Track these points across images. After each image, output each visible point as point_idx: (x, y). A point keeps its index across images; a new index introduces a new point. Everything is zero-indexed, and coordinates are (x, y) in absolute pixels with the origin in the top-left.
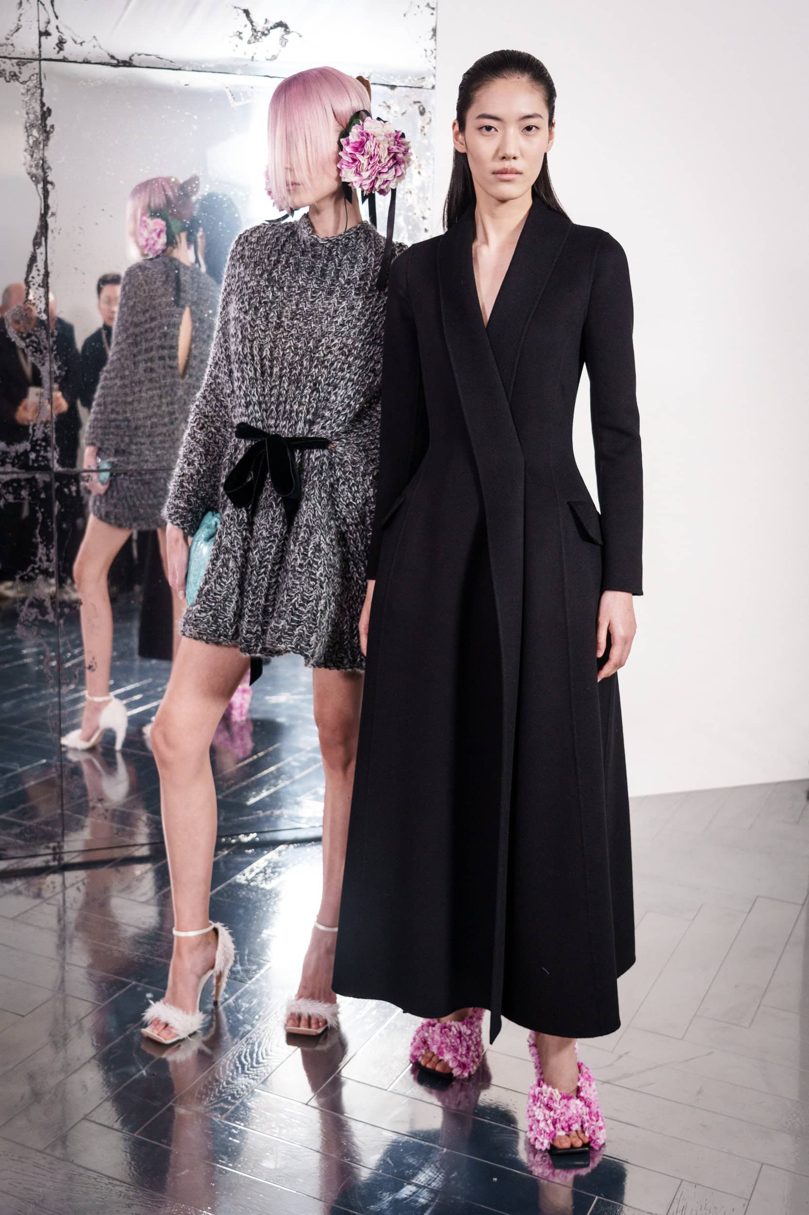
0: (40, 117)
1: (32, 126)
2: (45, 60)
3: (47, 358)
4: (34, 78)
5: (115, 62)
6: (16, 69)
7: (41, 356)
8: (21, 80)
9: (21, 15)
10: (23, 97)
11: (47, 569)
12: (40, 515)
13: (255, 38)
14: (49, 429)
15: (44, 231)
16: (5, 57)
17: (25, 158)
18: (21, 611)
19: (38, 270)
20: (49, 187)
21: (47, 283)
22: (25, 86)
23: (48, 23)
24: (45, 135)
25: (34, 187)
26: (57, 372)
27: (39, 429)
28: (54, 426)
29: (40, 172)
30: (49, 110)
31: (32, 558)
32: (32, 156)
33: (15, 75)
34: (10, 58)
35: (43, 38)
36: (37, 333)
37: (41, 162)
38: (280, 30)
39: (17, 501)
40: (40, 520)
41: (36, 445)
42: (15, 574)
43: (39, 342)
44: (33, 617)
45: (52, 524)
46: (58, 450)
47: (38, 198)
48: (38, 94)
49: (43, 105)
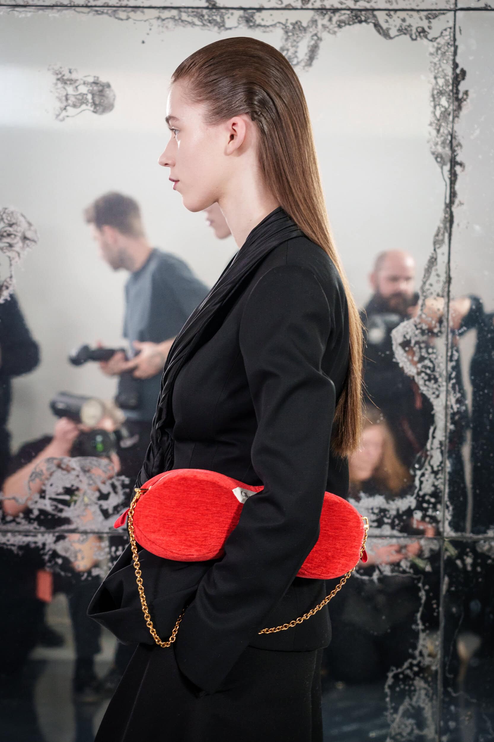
0: (451, 81)
1: (441, 93)
2: (462, 9)
3: (443, 389)
4: (447, 33)
6: (425, 24)
7: (435, 386)
8: (430, 37)
10: (431, 59)
11: (429, 667)
12: (422, 594)
14: (440, 481)
15: (448, 225)
16: (412, 10)
17: (430, 133)
18: (393, 721)
19: (438, 275)
20: (458, 169)
21: (449, 292)
22: (435, 44)
24: (456, 103)
25: (439, 170)
26: (456, 407)
27: (427, 481)
28: (447, 477)
29: (447, 150)
30: (463, 72)
31: (410, 651)
32: (438, 131)
33: (423, 31)
34: (418, 11)
36: (431, 356)
37: (449, 138)
39: (394, 574)
40: (423, 601)
41: (424, 501)
42: (388, 670)
43: (434, 367)
44: (408, 730)
45: (438, 607)
46: (451, 508)
47: (444, 183)
48: (450, 54)
49: (456, 65)
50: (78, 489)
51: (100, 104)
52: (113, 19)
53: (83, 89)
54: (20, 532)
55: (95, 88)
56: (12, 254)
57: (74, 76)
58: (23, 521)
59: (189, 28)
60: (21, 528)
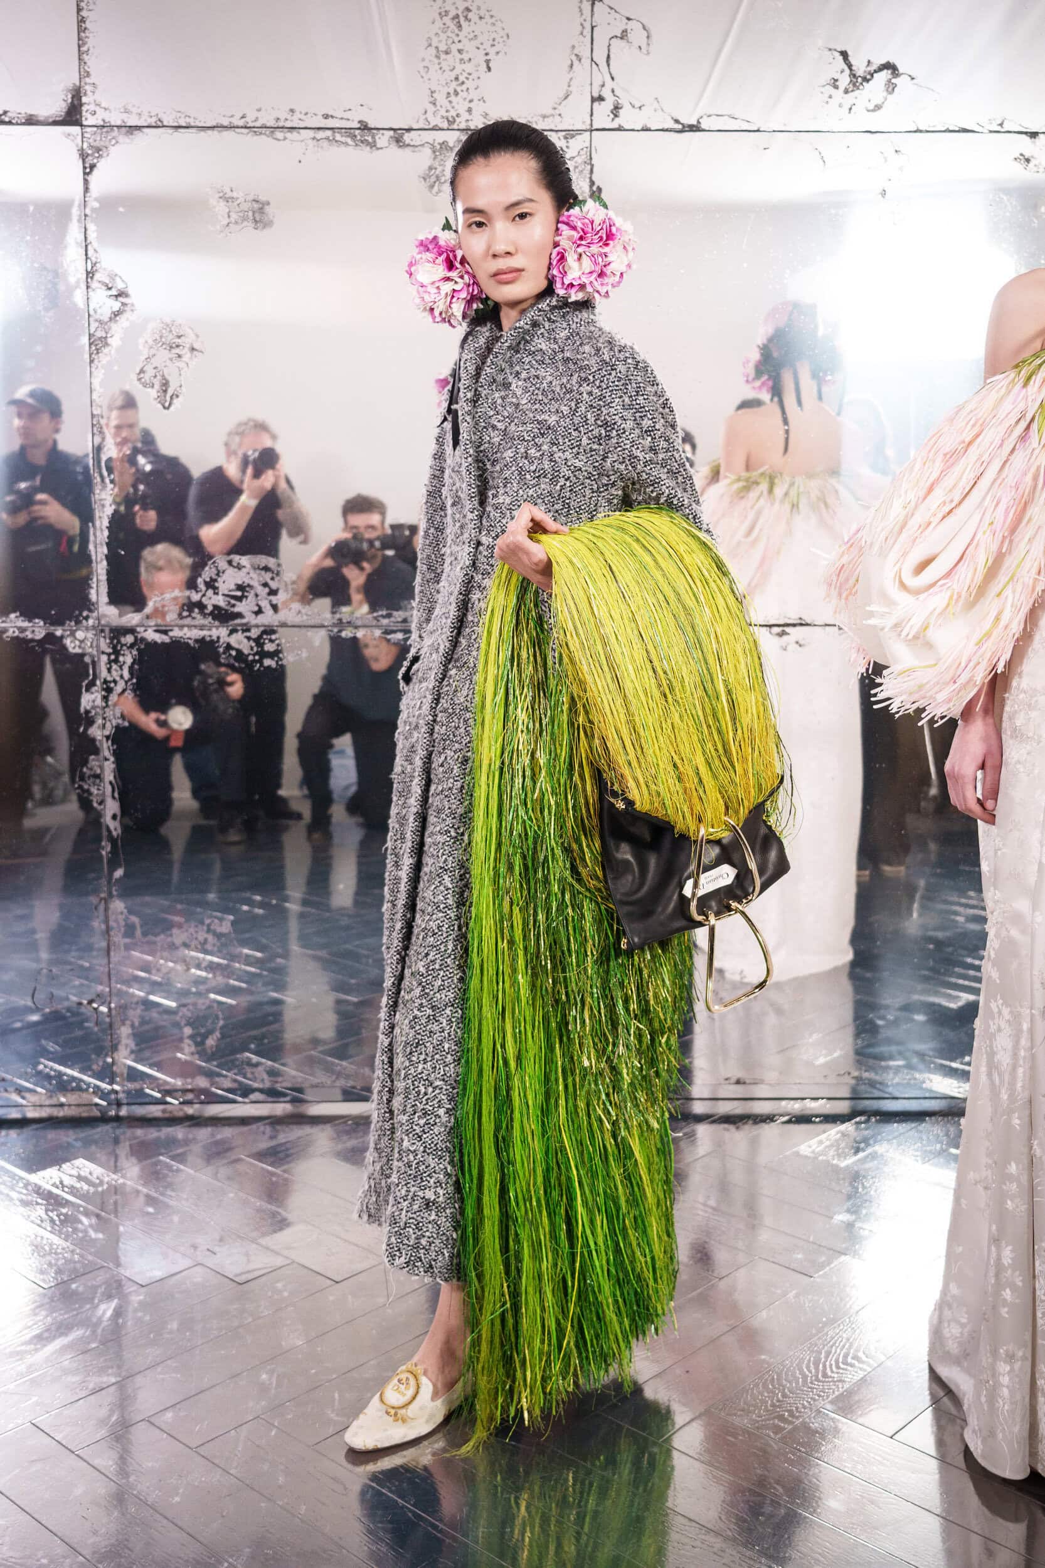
2: (597, 130)
4: (582, 153)
5: (680, 127)
9: (571, 79)
13: (854, 85)
23: (603, 86)
30: (600, 190)
34: (557, 131)
35: (596, 104)
38: (885, 74)
48: (587, 173)
49: (592, 183)
50: (249, 586)
51: (261, 221)
52: (270, 140)
53: (245, 206)
54: (195, 626)
55: (256, 206)
56: (181, 364)
57: (235, 195)
58: (198, 616)
59: (343, 148)
60: (196, 622)
